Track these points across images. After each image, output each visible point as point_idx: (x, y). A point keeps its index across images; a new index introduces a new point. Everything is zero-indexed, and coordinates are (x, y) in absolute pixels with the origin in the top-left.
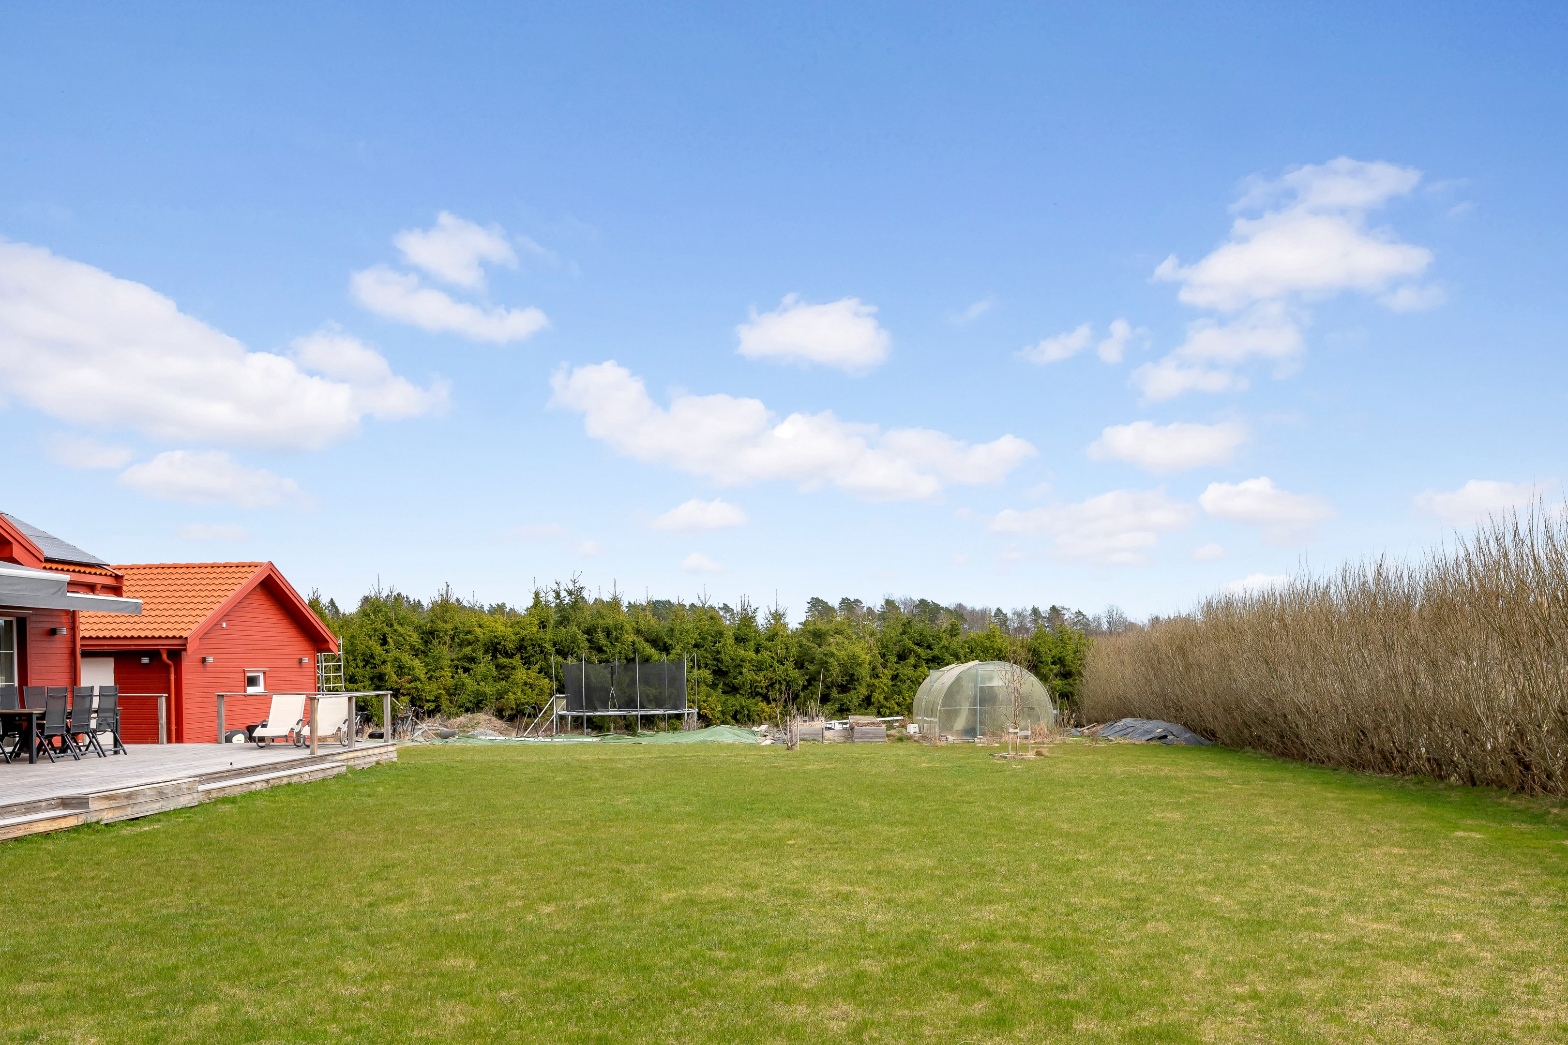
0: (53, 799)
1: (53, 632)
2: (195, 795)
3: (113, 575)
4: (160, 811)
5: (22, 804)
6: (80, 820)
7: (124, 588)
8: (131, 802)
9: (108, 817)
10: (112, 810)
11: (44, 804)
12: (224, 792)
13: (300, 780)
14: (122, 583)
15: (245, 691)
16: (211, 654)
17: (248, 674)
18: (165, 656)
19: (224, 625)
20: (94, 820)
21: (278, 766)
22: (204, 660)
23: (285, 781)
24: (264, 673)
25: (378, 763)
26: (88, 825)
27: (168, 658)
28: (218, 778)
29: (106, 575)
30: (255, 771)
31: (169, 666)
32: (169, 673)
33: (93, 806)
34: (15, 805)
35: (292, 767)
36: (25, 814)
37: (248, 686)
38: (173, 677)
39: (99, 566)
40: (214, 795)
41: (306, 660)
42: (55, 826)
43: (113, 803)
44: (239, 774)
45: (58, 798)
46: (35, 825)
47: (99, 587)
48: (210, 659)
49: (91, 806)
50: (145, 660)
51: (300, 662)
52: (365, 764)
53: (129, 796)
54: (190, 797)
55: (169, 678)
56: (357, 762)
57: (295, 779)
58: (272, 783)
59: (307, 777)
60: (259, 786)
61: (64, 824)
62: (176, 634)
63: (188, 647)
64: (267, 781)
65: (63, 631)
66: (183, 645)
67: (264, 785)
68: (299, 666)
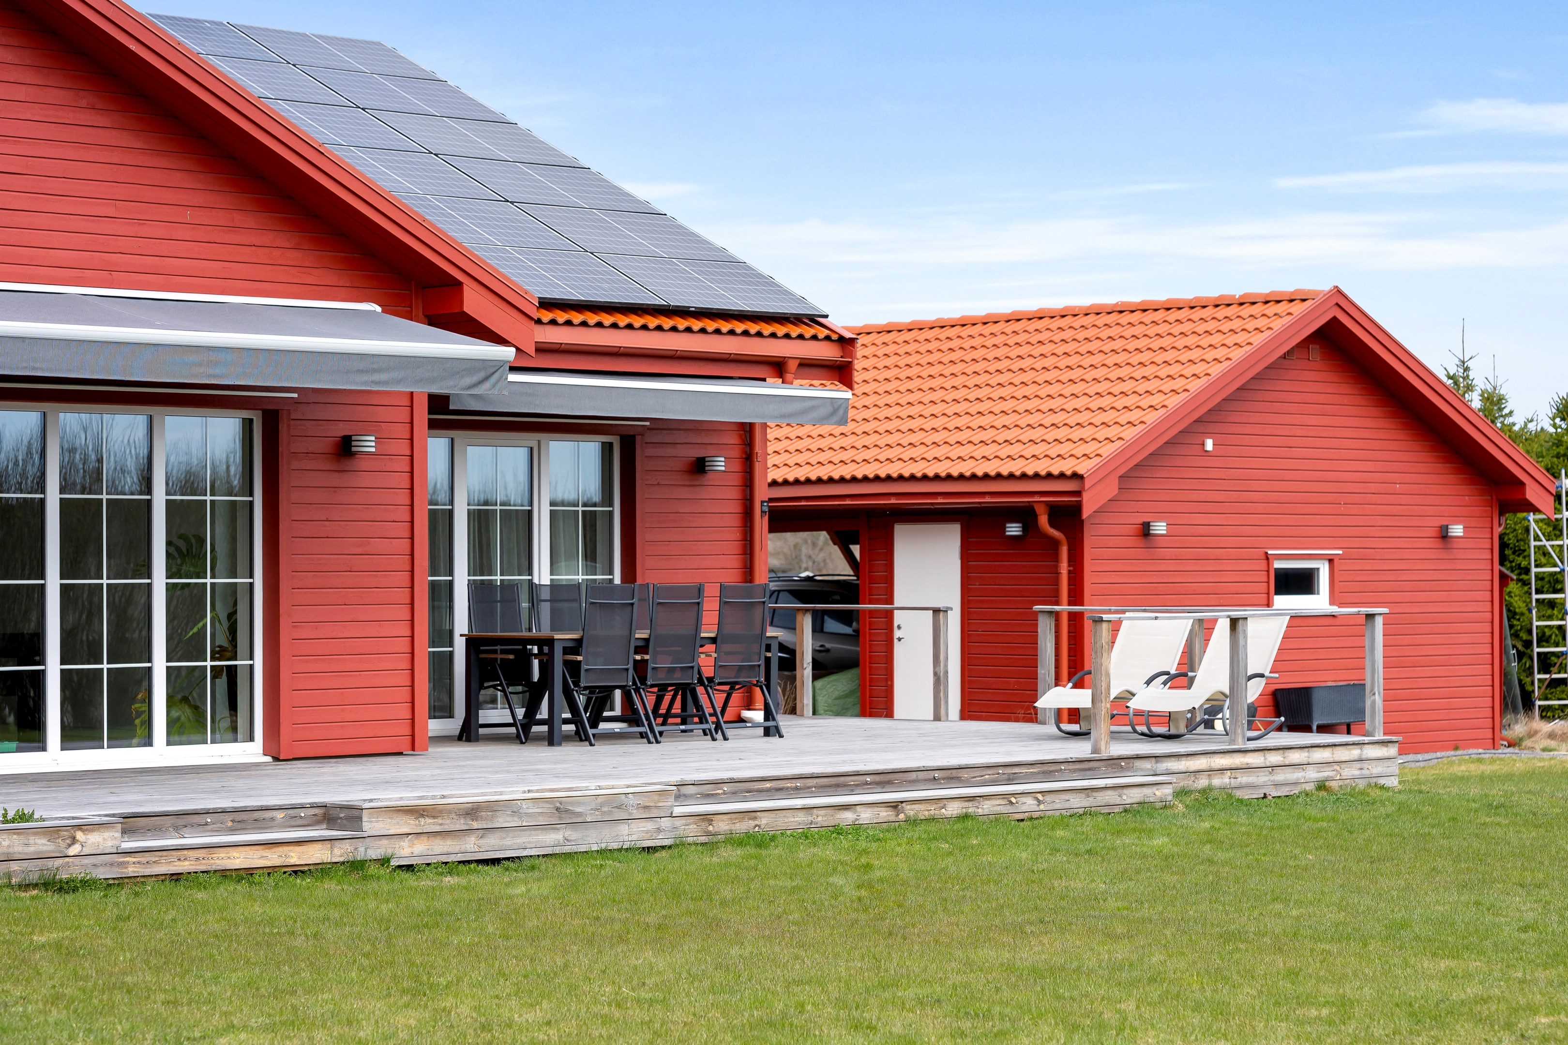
0: (302, 807)
1: (699, 467)
2: (665, 823)
3: (835, 337)
4: (557, 850)
5: (224, 811)
6: (337, 851)
7: (858, 365)
8: (475, 825)
9: (408, 851)
10: (424, 838)
11: (280, 815)
12: (752, 823)
13: (1008, 809)
14: (852, 355)
15: (1268, 606)
16: (1161, 515)
17: (1278, 565)
18: (1043, 520)
19: (1209, 445)
20: (373, 854)
21: (965, 775)
22: (1145, 531)
23: (953, 809)
24: (1331, 561)
25: (1321, 786)
26: (356, 866)
27: (1052, 524)
28: (768, 790)
29: (828, 338)
30: (890, 782)
31: (1055, 544)
32: (1056, 558)
33: (370, 826)
34: (207, 812)
35: (1010, 781)
36: (232, 831)
37: (1279, 592)
38: (1064, 568)
39: (813, 320)
40: (722, 826)
41: (1457, 530)
42: (273, 858)
43: (428, 824)
44: (838, 786)
45: (313, 806)
46: (222, 853)
47: (792, 366)
48: (1160, 528)
49: (366, 826)
50: (1014, 529)
51: (1444, 535)
52: (1277, 785)
53: (473, 811)
54: (650, 826)
55: (1058, 573)
56: (1244, 779)
57: (987, 807)
58: (910, 810)
59: (1029, 804)
60: (866, 816)
61: (295, 857)
62: (1067, 467)
63: (1086, 498)
64: (895, 806)
65: (720, 464)
66: (1078, 493)
67: (885, 814)
68: (1437, 543)
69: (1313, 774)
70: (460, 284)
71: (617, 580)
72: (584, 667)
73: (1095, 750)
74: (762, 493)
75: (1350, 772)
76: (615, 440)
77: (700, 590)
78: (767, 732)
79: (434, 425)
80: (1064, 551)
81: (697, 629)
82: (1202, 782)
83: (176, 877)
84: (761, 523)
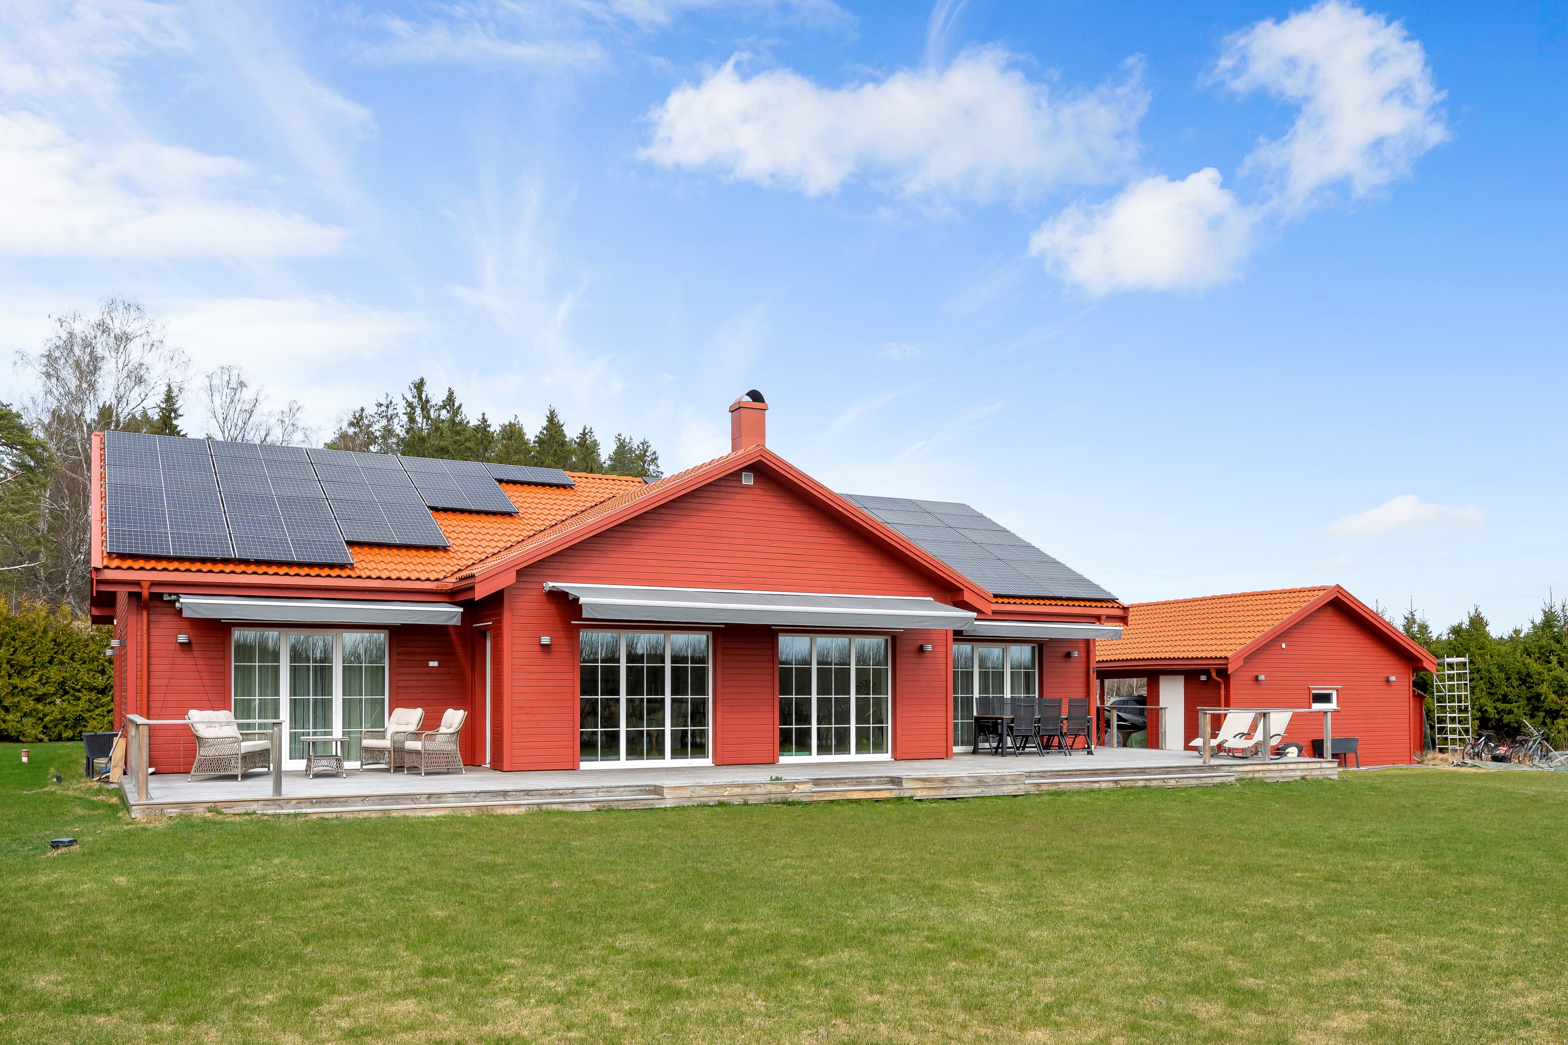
0: (882, 777)
1: (1068, 655)
2: (1022, 786)
3: (1121, 607)
4: (978, 795)
5: (852, 778)
6: (893, 794)
7: (1130, 619)
8: (946, 785)
9: (920, 794)
10: (926, 790)
11: (874, 780)
12: (1057, 787)
13: (1164, 784)
14: (1127, 613)
15: (1310, 707)
16: (1263, 673)
17: (1314, 692)
18: (1214, 675)
19: (1284, 646)
20: (907, 795)
21: (1148, 771)
22: (1256, 679)
23: (1141, 784)
24: (1337, 690)
25: (1303, 778)
26: (900, 799)
27: (1217, 675)
28: (1066, 775)
29: (1118, 607)
30: (1116, 773)
31: (1219, 684)
32: (1220, 689)
33: (906, 785)
34: (846, 778)
35: (1167, 773)
36: (856, 785)
37: (1314, 702)
38: (1223, 692)
39: (1114, 600)
40: (1045, 788)
41: (1393, 678)
42: (868, 795)
43: (928, 785)
44: (1095, 774)
45: (886, 777)
46: (849, 793)
47: (1104, 618)
48: (1262, 677)
49: (904, 785)
50: (1203, 678)
51: (1387, 681)
52: (1283, 777)
53: (945, 780)
54: (1016, 787)
55: (1220, 694)
56: (1268, 775)
57: (1155, 783)
58: (1123, 784)
59: (1173, 782)
60: (1104, 785)
61: (877, 795)
62: (1223, 654)
63: (1229, 666)
64: (1116, 782)
65: (1076, 654)
66: (1227, 664)
67: (1112, 785)
68: (1385, 683)
69: (1299, 773)
70: (963, 590)
71: (1037, 696)
72: (1015, 728)
73: (1204, 762)
74: (1093, 665)
75: (1315, 773)
76: (1036, 646)
77: (1060, 701)
78: (1089, 753)
79: (955, 640)
80: (1223, 686)
81: (1060, 715)
82: (1250, 775)
83: (832, 801)
84: (1093, 676)
